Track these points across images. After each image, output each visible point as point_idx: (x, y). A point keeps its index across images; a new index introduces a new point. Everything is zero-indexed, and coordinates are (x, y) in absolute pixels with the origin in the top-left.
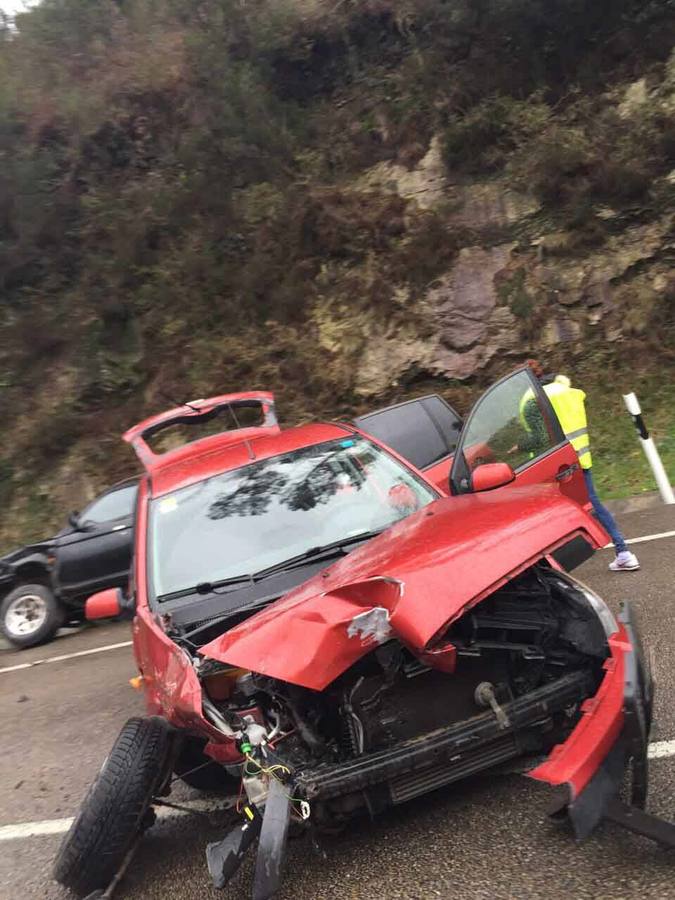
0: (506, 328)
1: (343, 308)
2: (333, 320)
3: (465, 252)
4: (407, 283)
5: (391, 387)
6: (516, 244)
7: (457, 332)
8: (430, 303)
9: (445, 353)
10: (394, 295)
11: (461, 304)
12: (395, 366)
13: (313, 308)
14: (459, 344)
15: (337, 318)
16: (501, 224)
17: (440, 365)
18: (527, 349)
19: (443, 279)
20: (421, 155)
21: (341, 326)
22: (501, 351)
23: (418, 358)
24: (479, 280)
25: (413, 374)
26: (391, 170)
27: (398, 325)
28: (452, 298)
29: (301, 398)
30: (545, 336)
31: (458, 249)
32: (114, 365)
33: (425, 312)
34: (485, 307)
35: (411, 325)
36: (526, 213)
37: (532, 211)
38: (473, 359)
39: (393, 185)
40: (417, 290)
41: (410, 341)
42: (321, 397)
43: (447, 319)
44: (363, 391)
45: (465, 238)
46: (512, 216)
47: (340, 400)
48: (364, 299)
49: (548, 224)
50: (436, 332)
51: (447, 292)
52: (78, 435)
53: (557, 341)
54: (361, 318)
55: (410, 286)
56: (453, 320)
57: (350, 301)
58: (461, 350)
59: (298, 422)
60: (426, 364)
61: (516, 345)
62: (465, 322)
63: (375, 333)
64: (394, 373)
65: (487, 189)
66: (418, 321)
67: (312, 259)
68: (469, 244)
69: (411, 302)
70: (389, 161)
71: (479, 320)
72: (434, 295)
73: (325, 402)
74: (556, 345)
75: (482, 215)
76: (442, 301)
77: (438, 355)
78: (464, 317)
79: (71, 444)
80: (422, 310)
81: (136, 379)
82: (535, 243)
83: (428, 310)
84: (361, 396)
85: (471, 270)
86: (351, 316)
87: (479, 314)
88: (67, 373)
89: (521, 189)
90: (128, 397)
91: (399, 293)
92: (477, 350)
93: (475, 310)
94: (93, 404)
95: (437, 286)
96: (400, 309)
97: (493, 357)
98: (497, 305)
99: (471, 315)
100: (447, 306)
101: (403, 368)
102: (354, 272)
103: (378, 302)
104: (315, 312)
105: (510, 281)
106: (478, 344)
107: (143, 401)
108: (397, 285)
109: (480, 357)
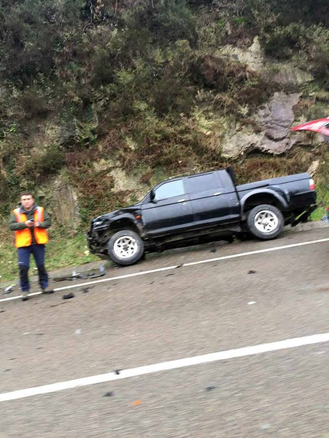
1: (211, 114)
2: (206, 118)
3: (276, 94)
4: (247, 105)
5: (240, 155)
6: (301, 94)
7: (275, 131)
8: (259, 116)
9: (267, 141)
10: (240, 110)
11: (275, 118)
12: (242, 145)
13: (193, 111)
14: (275, 137)
15: (209, 118)
16: (295, 83)
17: (266, 147)
18: (310, 143)
19: (266, 105)
20: (250, 45)
21: (212, 122)
22: (297, 142)
23: (255, 142)
24: (285, 108)
25: (251, 150)
26: (234, 49)
27: (242, 125)
28: (271, 115)
29: (194, 155)
30: (317, 138)
31: (273, 92)
32: (81, 128)
33: (256, 120)
34: (289, 121)
35: (250, 125)
36: (307, 80)
37: (310, 79)
38: (284, 145)
39: (235, 57)
40: (253, 109)
41: (249, 134)
42: (205, 156)
43: (269, 125)
44: (226, 156)
45: (277, 87)
46: (300, 80)
47: (214, 159)
48: (225, 110)
49: (317, 87)
50: (263, 131)
51: (267, 112)
52: (64, 163)
53: (323, 141)
54: (222, 119)
55: (248, 107)
56: (272, 126)
57: (215, 109)
58: (276, 140)
59: (193, 168)
60: (258, 145)
61: (305, 141)
62: (279, 127)
63: (230, 127)
64: (242, 148)
65: (285, 66)
66: (254, 124)
67: (193, 86)
68: (279, 90)
69: (249, 114)
70: (232, 45)
71: (285, 127)
72: (262, 112)
73: (208, 158)
74: (323, 142)
75: (284, 78)
76: (266, 116)
77: (264, 142)
78: (278, 125)
79: (60, 168)
80: (255, 119)
81: (93, 138)
82: (310, 95)
84: (225, 158)
85: (280, 103)
86: (216, 118)
87: (286, 124)
88: (52, 128)
89: (303, 69)
90: (87, 147)
91: (243, 109)
92: (286, 140)
93: (284, 122)
94: (68, 148)
95: (262, 108)
96: (243, 117)
97: (294, 145)
98: (295, 121)
99: (282, 124)
100: (268, 119)
101: (247, 146)
102: (218, 96)
103: (233, 112)
104: (194, 114)
105: (301, 110)
106: (287, 138)
107: (97, 150)
108: (241, 105)
109: (287, 144)
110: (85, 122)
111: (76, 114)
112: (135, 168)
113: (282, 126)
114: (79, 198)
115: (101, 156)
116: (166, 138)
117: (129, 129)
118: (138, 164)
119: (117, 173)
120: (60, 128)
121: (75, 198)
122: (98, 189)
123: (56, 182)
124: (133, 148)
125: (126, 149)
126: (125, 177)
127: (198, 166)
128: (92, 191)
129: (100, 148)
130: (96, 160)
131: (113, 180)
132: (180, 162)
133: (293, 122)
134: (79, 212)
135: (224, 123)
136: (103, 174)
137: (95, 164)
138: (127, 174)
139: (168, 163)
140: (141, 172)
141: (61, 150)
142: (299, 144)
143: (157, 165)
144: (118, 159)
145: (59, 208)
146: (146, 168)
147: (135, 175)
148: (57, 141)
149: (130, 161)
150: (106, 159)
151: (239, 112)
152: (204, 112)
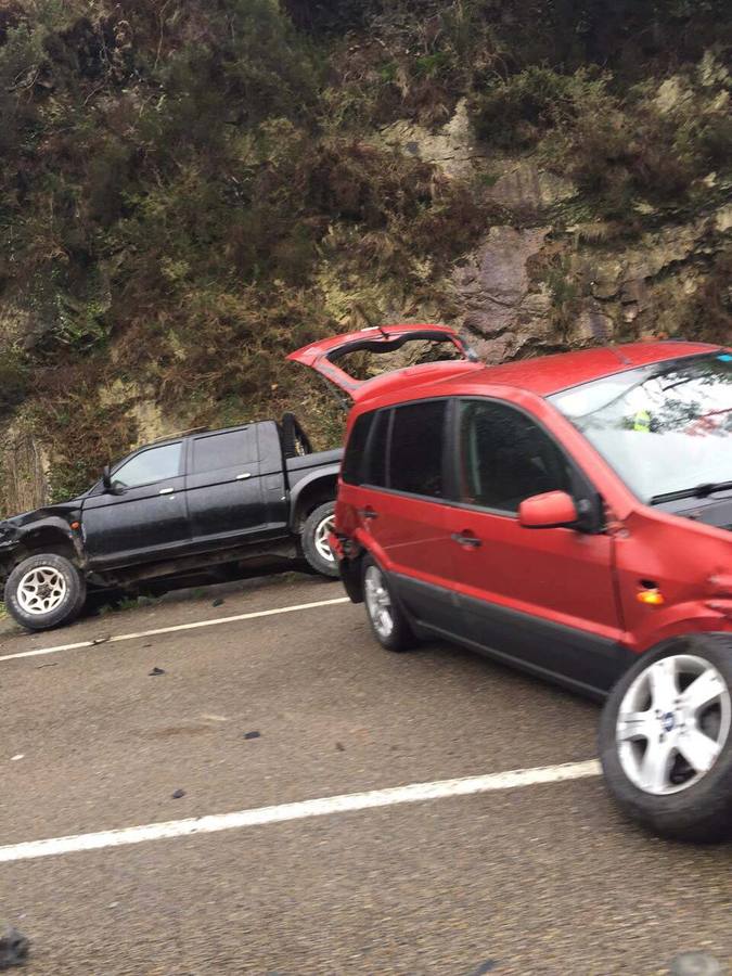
0: (538, 316)
1: (354, 277)
2: (342, 289)
3: (495, 230)
4: (429, 257)
6: (550, 228)
7: (485, 316)
8: (454, 283)
10: (414, 268)
11: (488, 286)
13: (317, 273)
14: (485, 329)
15: (347, 288)
16: (535, 205)
18: (561, 341)
19: (470, 257)
20: (446, 119)
21: (352, 298)
22: (532, 340)
24: (510, 263)
26: (411, 130)
27: (418, 302)
28: (479, 279)
30: (578, 329)
31: (487, 226)
32: (73, 312)
33: (448, 290)
34: (516, 292)
35: (433, 303)
36: (562, 197)
37: (570, 195)
38: (503, 347)
39: (413, 147)
40: (441, 264)
43: (474, 301)
45: (495, 215)
46: (547, 198)
48: (380, 270)
49: (584, 212)
50: (460, 314)
51: (473, 271)
52: (29, 392)
53: (591, 336)
54: (375, 290)
55: (432, 261)
56: (479, 303)
57: (361, 269)
58: (487, 336)
59: (302, 400)
61: (549, 336)
62: (494, 307)
63: (391, 308)
64: (412, 355)
65: (518, 166)
66: (441, 301)
67: (319, 218)
68: (500, 223)
69: (432, 278)
70: (410, 120)
71: (509, 306)
72: (459, 273)
74: (589, 340)
75: (514, 194)
76: (468, 281)
78: (494, 301)
79: (20, 402)
80: (444, 288)
81: (101, 333)
82: (570, 230)
83: (452, 288)
85: (502, 251)
86: (362, 287)
87: (509, 299)
88: (12, 316)
89: (556, 172)
90: (87, 353)
91: (420, 266)
92: (507, 336)
93: (505, 294)
94: (44, 357)
95: (463, 263)
96: (420, 285)
97: (524, 346)
98: (530, 291)
99: (501, 299)
100: (473, 287)
101: (423, 350)
102: (369, 238)
103: (395, 274)
104: (320, 277)
105: (545, 267)
106: (509, 331)
107: (108, 360)
108: (418, 257)
109: (510, 344)
110: (84, 300)
111: (63, 284)
112: (181, 400)
113: (501, 304)
114: (54, 466)
115: (116, 374)
116: (245, 335)
117: (176, 314)
118: (186, 391)
119: (144, 411)
120: (27, 314)
121: (46, 466)
122: (101, 446)
123: (11, 430)
124: (180, 354)
125: (166, 360)
126: (159, 420)
127: (313, 395)
128: (89, 451)
129: (115, 354)
130: (103, 382)
131: (135, 427)
132: (274, 387)
133: (526, 295)
134: (53, 497)
135: (379, 297)
136: (117, 412)
137: (103, 391)
138: (166, 413)
139: (247, 389)
140: (194, 410)
141: (26, 362)
142: (536, 344)
143: (224, 394)
144: (149, 381)
145: (13, 486)
146: (205, 400)
147: (182, 415)
148: (20, 344)
149: (170, 385)
150: (125, 381)
151: (414, 272)
152: (337, 276)
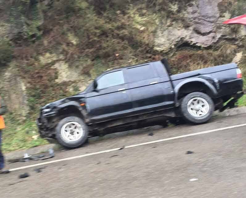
0: (224, 26)
1: (144, 11)
2: (140, 15)
4: (177, 3)
5: (171, 48)
7: (202, 26)
8: (188, 13)
9: (196, 35)
10: (170, 7)
11: (202, 15)
12: (173, 39)
13: (129, 9)
14: (203, 32)
15: (142, 15)
17: (194, 40)
18: (234, 36)
19: (194, 3)
21: (145, 19)
22: (223, 36)
23: (184, 36)
24: (211, 5)
25: (180, 43)
27: (173, 21)
28: (199, 11)
29: (130, 49)
30: (241, 32)
32: (28, 25)
33: (185, 16)
34: (215, 17)
35: (180, 21)
38: (211, 38)
40: (182, 6)
41: (179, 28)
42: (140, 49)
43: (197, 20)
44: (158, 49)
47: (147, 52)
48: (157, 8)
50: (192, 26)
51: (195, 8)
52: (14, 57)
54: (154, 16)
56: (200, 21)
57: (148, 7)
58: (204, 34)
59: (129, 60)
60: (187, 39)
61: (230, 34)
62: (205, 22)
63: (162, 23)
64: (172, 42)
66: (183, 20)
69: (179, 11)
71: (212, 22)
72: (190, 9)
73: (142, 51)
76: (194, 12)
77: (192, 36)
78: (205, 20)
80: (184, 15)
81: (39, 33)
83: (187, 15)
84: (157, 51)
86: (149, 15)
87: (212, 20)
90: (34, 42)
91: (173, 7)
92: (212, 35)
93: (210, 17)
94: (17, 43)
95: (191, 5)
96: (173, 14)
97: (220, 38)
98: (221, 16)
99: (208, 20)
100: (196, 15)
101: (177, 40)
103: (164, 10)
104: (129, 11)
105: (226, 7)
106: (212, 32)
107: (42, 45)
108: (172, 3)
109: (214, 38)
110: (31, 19)
111: (23, 12)
112: (77, 61)
113: (209, 21)
114: (27, 88)
115: (46, 50)
116: (104, 34)
117: (71, 25)
118: (79, 57)
119: (60, 66)
120: (9, 25)
121: (24, 88)
122: (43, 80)
123: (6, 74)
124: (74, 42)
125: (69, 44)
126: (67, 69)
127: (133, 59)
128: (39, 82)
129: (46, 42)
130: (41, 54)
131: (58, 72)
132: (117, 55)
133: (219, 18)
134: (27, 101)
135: (156, 19)
136: (48, 66)
137: (41, 58)
138: (70, 66)
139: (107, 56)
140: (82, 65)
141: (10, 45)
142: (224, 38)
143: (96, 58)
144: (62, 53)
145: (9, 97)
146: (86, 61)
147: (77, 67)
148: (7, 37)
149: (72, 54)
150: (51, 53)
151: (170, 9)
152: (138, 10)
